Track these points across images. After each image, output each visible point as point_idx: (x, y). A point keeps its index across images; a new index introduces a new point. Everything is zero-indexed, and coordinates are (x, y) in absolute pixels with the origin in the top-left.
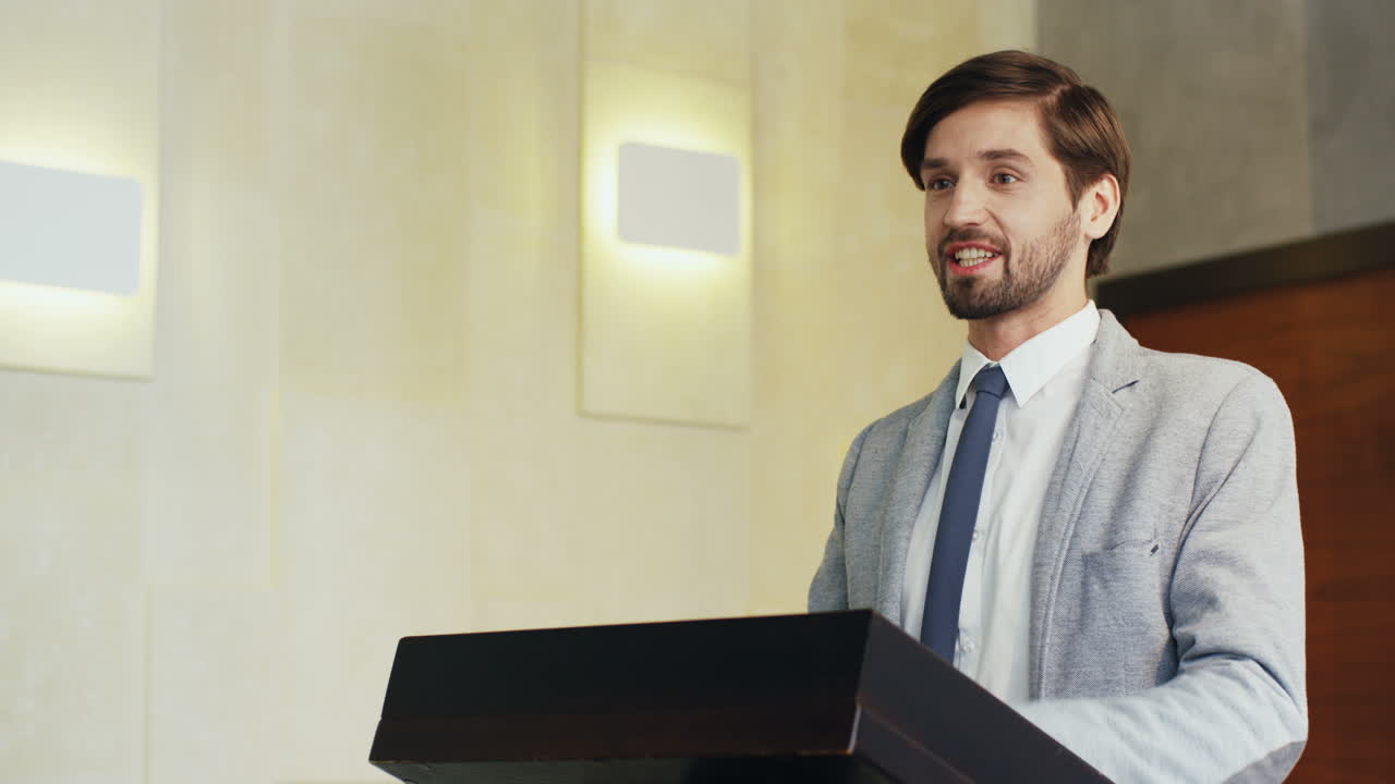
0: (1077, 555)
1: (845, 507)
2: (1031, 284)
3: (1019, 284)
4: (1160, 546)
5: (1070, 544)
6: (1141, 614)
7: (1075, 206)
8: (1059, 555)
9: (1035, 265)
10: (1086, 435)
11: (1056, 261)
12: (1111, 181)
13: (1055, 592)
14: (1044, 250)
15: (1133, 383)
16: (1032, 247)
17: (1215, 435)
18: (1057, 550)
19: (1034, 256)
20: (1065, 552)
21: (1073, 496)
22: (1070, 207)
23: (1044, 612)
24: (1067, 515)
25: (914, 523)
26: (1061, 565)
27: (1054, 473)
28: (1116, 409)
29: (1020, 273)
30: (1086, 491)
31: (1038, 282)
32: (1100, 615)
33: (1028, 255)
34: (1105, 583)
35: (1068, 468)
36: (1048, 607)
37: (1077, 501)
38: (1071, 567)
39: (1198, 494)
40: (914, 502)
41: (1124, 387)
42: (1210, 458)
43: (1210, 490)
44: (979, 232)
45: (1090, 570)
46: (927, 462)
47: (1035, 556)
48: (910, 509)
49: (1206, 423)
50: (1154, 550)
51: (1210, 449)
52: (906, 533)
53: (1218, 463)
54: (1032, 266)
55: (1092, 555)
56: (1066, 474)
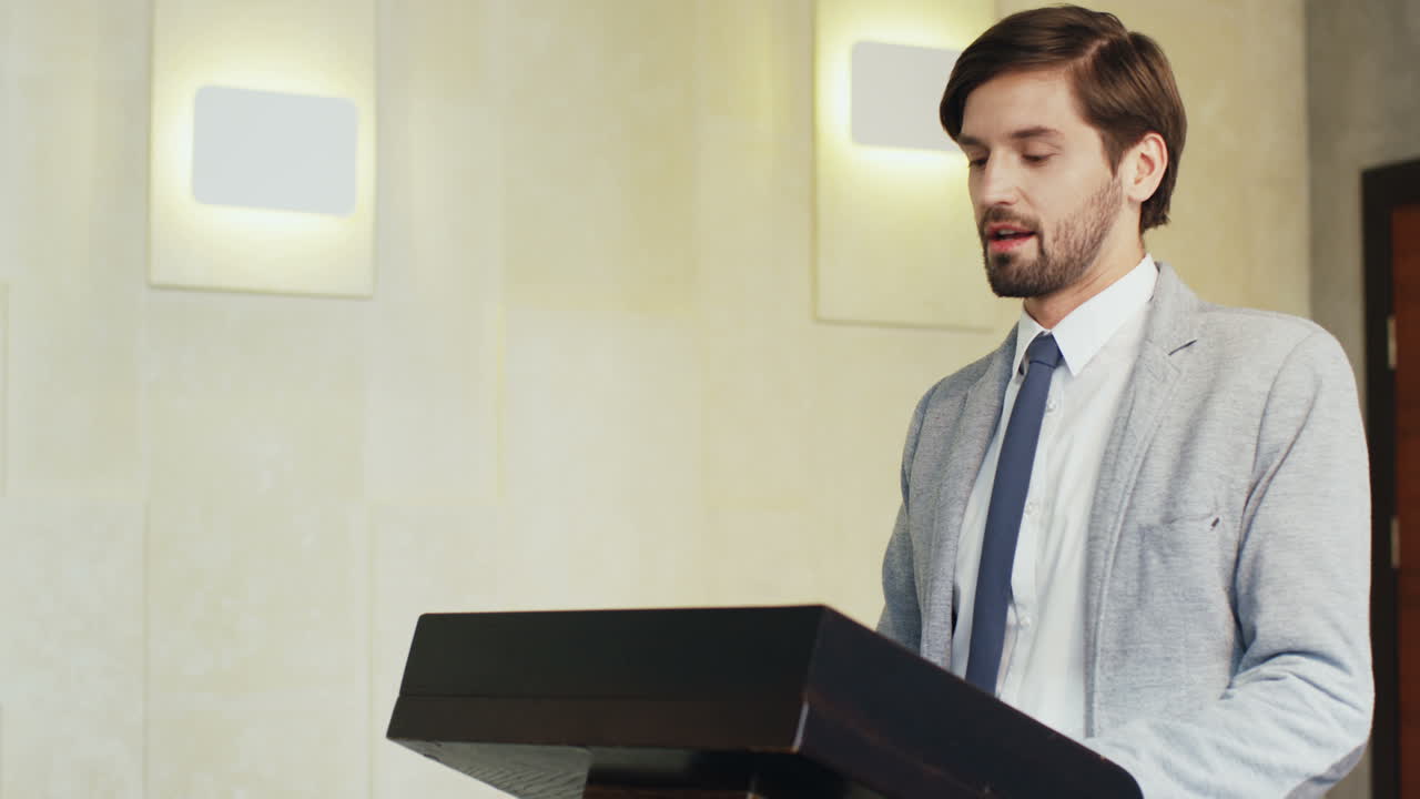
0: (1133, 527)
1: (910, 475)
2: (1070, 260)
3: (1056, 264)
4: (1221, 519)
5: (1126, 515)
6: (1202, 590)
7: (1114, 170)
8: (1114, 528)
9: (1072, 241)
10: (1142, 401)
11: (1096, 232)
12: (1157, 141)
13: (1110, 567)
14: (1081, 223)
15: (1190, 344)
16: (1067, 224)
17: (1276, 402)
18: (1112, 523)
19: (1070, 233)
20: (1119, 526)
21: (1128, 466)
22: (1108, 173)
23: (1099, 587)
24: (1122, 486)
25: (968, 498)
26: (1116, 539)
27: (1110, 443)
28: (1173, 371)
29: (1056, 252)
30: (1140, 460)
31: (1078, 256)
32: (1160, 591)
33: (1063, 231)
34: (1164, 558)
35: (1123, 436)
36: (1102, 581)
37: (1131, 473)
38: (1127, 539)
39: (1259, 463)
40: (968, 476)
41: (1181, 348)
42: (1271, 426)
43: (1272, 460)
44: (1010, 212)
45: (1147, 543)
46: (984, 433)
47: (1090, 528)
48: (964, 485)
49: (1267, 388)
50: (1214, 524)
51: (1271, 416)
52: (960, 509)
53: (1279, 433)
54: (1069, 243)
55: (1150, 528)
56: (1121, 444)
